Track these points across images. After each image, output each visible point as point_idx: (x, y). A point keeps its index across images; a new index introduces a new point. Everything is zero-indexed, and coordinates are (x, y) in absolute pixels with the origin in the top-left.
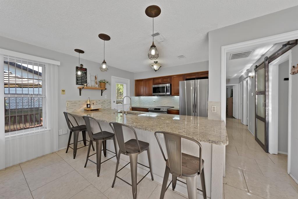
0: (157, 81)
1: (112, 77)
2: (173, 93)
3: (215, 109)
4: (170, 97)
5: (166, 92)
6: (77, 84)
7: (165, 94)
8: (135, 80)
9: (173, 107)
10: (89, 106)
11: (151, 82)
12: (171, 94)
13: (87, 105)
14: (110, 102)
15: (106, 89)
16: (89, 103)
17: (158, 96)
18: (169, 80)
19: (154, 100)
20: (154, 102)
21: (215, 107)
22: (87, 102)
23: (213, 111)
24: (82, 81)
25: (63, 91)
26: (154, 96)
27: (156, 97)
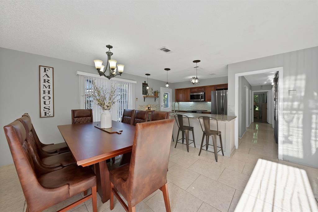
0: (193, 90)
1: (161, 88)
2: (206, 100)
3: (232, 110)
4: (204, 103)
5: (201, 99)
6: (143, 94)
7: (200, 100)
8: (176, 89)
9: (207, 111)
10: (149, 108)
11: (189, 91)
12: (205, 101)
13: (148, 108)
14: (160, 106)
15: (158, 97)
16: (149, 106)
17: (194, 101)
18: (203, 89)
19: (191, 105)
20: (191, 106)
21: (232, 108)
22: (148, 106)
23: (230, 111)
24: (145, 92)
25: (137, 99)
26: (191, 101)
27: (192, 103)
